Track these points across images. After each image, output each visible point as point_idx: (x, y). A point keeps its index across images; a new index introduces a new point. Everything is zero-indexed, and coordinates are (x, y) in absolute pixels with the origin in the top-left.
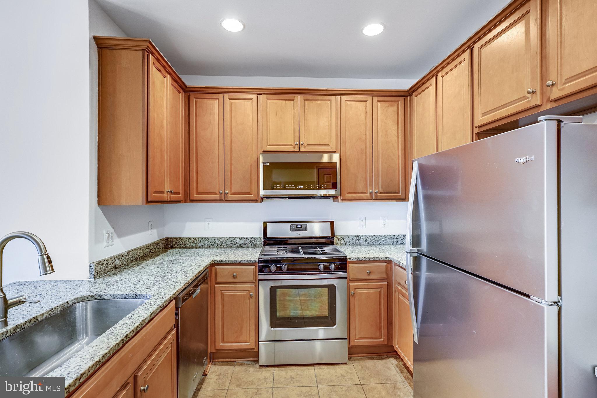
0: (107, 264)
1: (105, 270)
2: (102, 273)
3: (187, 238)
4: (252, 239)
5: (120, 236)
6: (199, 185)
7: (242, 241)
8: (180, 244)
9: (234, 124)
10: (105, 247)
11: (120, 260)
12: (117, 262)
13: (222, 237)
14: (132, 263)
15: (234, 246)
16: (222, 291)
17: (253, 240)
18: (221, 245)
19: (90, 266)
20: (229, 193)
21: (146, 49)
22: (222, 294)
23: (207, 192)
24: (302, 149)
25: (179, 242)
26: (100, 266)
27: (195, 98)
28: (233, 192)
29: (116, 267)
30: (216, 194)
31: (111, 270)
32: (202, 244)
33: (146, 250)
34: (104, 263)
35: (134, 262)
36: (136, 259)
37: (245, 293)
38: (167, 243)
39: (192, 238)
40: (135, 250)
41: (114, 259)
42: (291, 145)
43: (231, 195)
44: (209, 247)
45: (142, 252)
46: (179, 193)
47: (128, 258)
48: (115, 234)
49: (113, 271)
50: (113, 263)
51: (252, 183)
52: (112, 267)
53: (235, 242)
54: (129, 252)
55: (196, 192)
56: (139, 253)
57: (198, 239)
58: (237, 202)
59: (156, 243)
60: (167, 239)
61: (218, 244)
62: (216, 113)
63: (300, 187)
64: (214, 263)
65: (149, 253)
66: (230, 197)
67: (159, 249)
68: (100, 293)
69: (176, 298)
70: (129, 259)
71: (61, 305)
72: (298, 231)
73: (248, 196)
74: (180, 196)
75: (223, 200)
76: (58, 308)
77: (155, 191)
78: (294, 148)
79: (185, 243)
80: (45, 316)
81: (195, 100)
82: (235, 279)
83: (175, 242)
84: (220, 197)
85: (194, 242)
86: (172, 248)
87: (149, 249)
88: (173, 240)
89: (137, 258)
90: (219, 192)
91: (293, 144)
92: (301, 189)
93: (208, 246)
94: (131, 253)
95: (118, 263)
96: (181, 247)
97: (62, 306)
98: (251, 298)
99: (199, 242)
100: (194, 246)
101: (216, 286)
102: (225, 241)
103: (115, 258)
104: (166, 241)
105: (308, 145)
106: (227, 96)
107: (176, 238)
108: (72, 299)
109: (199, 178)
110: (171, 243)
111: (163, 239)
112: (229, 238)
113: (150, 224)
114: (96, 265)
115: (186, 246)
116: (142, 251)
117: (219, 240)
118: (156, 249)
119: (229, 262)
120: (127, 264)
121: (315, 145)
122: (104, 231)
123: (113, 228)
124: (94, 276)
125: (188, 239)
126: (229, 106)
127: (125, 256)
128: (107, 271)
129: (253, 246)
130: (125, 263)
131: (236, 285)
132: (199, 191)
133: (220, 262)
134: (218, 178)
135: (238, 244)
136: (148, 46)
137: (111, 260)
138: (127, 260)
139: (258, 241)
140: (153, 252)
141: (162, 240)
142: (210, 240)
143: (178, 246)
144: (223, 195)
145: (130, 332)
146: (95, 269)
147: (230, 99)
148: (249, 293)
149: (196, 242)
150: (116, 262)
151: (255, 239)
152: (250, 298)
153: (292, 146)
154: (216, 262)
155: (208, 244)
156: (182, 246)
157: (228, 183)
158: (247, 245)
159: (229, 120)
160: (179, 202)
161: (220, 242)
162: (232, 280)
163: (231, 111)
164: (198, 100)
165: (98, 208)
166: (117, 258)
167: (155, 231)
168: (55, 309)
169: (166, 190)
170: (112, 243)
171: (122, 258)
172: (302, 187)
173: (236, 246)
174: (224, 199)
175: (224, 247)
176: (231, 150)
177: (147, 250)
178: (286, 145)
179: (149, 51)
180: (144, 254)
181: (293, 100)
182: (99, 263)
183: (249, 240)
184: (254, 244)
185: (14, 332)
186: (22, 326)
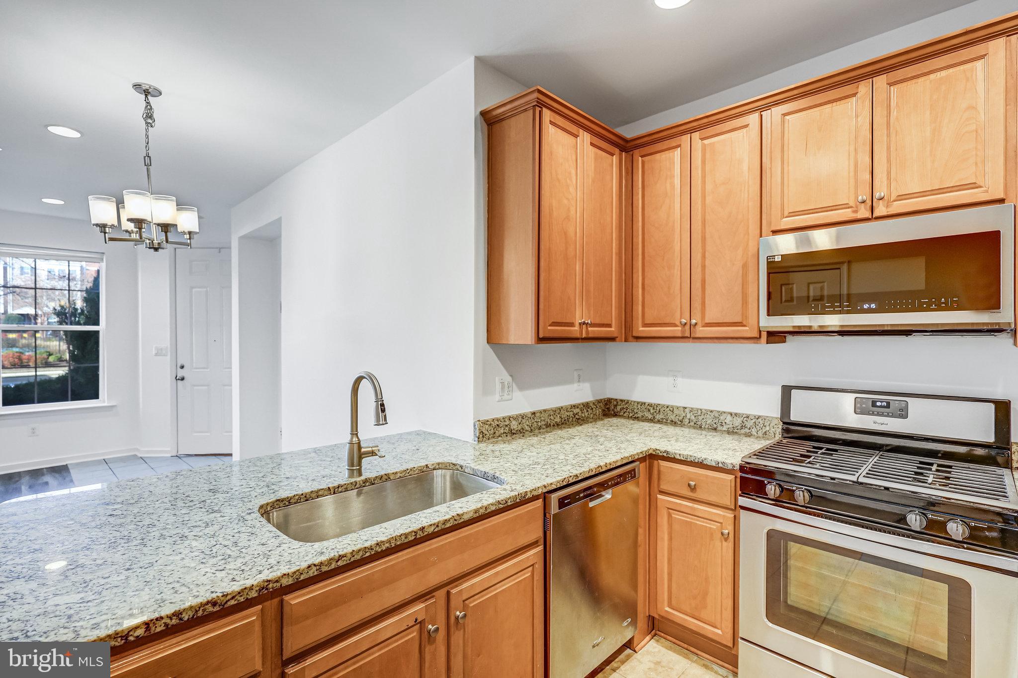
0: (498, 425)
1: (495, 433)
2: (490, 437)
3: (638, 403)
4: (760, 420)
5: (522, 388)
6: (646, 309)
7: (738, 422)
8: (628, 411)
9: (709, 187)
10: (499, 401)
11: (520, 424)
12: (514, 425)
13: (698, 407)
14: (539, 429)
15: (720, 428)
16: (668, 508)
17: (761, 422)
18: (695, 424)
19: (475, 426)
20: (700, 324)
21: (535, 103)
22: (670, 515)
23: (660, 322)
24: (880, 210)
25: (627, 407)
26: (487, 426)
27: (642, 157)
28: (707, 321)
29: (513, 432)
30: (676, 326)
31: (505, 435)
32: (663, 417)
33: (565, 415)
34: (492, 423)
35: (544, 429)
36: (548, 426)
37: (714, 526)
38: (608, 406)
39: (647, 404)
40: (545, 411)
41: (509, 419)
42: (848, 206)
43: (703, 327)
44: (674, 423)
45: (558, 416)
46: (609, 326)
47: (533, 421)
48: (514, 385)
49: (507, 436)
50: (507, 426)
51: (746, 303)
52: (505, 431)
53: (723, 422)
54: (534, 413)
55: (642, 323)
56: (552, 417)
57: (655, 407)
58: (715, 341)
59: (586, 405)
60: (609, 401)
61: (689, 419)
62: (676, 174)
63: (866, 306)
64: (654, 453)
65: (571, 419)
66: (701, 331)
67: (592, 415)
68: (462, 464)
69: (545, 496)
70: (535, 423)
71: (418, 467)
72: (878, 414)
73: (738, 331)
74: (613, 329)
75: (687, 337)
76: (415, 469)
77: (553, 322)
78: (856, 212)
79: (635, 410)
80: (399, 475)
81: (642, 160)
82: (692, 492)
83: (621, 407)
84: (683, 332)
85: (649, 410)
86: (615, 415)
87: (572, 413)
88: (617, 402)
89: (550, 424)
90: (681, 322)
91: (852, 203)
92: (870, 311)
93: (672, 421)
94: (538, 415)
95: (515, 427)
96: (628, 417)
97: (420, 468)
98: (726, 540)
99: (657, 412)
100: (650, 418)
101: (659, 496)
102: (702, 417)
103: (511, 419)
104: (606, 404)
105: (900, 197)
106: (696, 136)
107: (622, 401)
108: (434, 462)
109: (647, 297)
110: (614, 408)
111: (601, 400)
112: (711, 411)
113: (576, 374)
114: (481, 424)
115: (636, 415)
116: (559, 414)
117: (692, 413)
118: (586, 414)
119: (682, 456)
120: (531, 430)
121: (923, 194)
122: (497, 379)
123: (510, 376)
124: (478, 438)
125: (640, 404)
126: (700, 154)
127: (527, 418)
128: (497, 434)
129: (760, 434)
130: (527, 428)
131: (696, 506)
132: (647, 322)
133: (665, 454)
134: (679, 295)
135: (728, 426)
136: (538, 98)
137: (505, 421)
138: (531, 425)
139: (772, 425)
140: (579, 419)
141: (599, 401)
142: (676, 411)
143: (625, 415)
144: (687, 327)
145: (431, 525)
146: (480, 429)
147: (702, 139)
148: (722, 529)
149: (652, 411)
150: (512, 425)
151: (766, 421)
152: (723, 541)
153: (851, 207)
154: (659, 452)
155: (673, 417)
156: (631, 415)
157: (697, 305)
158: (747, 430)
159: (700, 181)
160: (612, 339)
161: (693, 417)
162: (686, 492)
163: (704, 162)
164: (646, 159)
165: (488, 346)
166: (514, 419)
167: (586, 386)
168: (411, 470)
169: (578, 321)
170: (509, 397)
171: (522, 421)
172: (873, 306)
173: (725, 428)
174: (689, 336)
175: (701, 427)
176: (704, 239)
177: (568, 414)
178: (834, 208)
179: (541, 104)
180: (563, 420)
181: (855, 95)
182: (485, 423)
183: (753, 421)
184: (764, 431)
185: (364, 485)
186: (373, 480)
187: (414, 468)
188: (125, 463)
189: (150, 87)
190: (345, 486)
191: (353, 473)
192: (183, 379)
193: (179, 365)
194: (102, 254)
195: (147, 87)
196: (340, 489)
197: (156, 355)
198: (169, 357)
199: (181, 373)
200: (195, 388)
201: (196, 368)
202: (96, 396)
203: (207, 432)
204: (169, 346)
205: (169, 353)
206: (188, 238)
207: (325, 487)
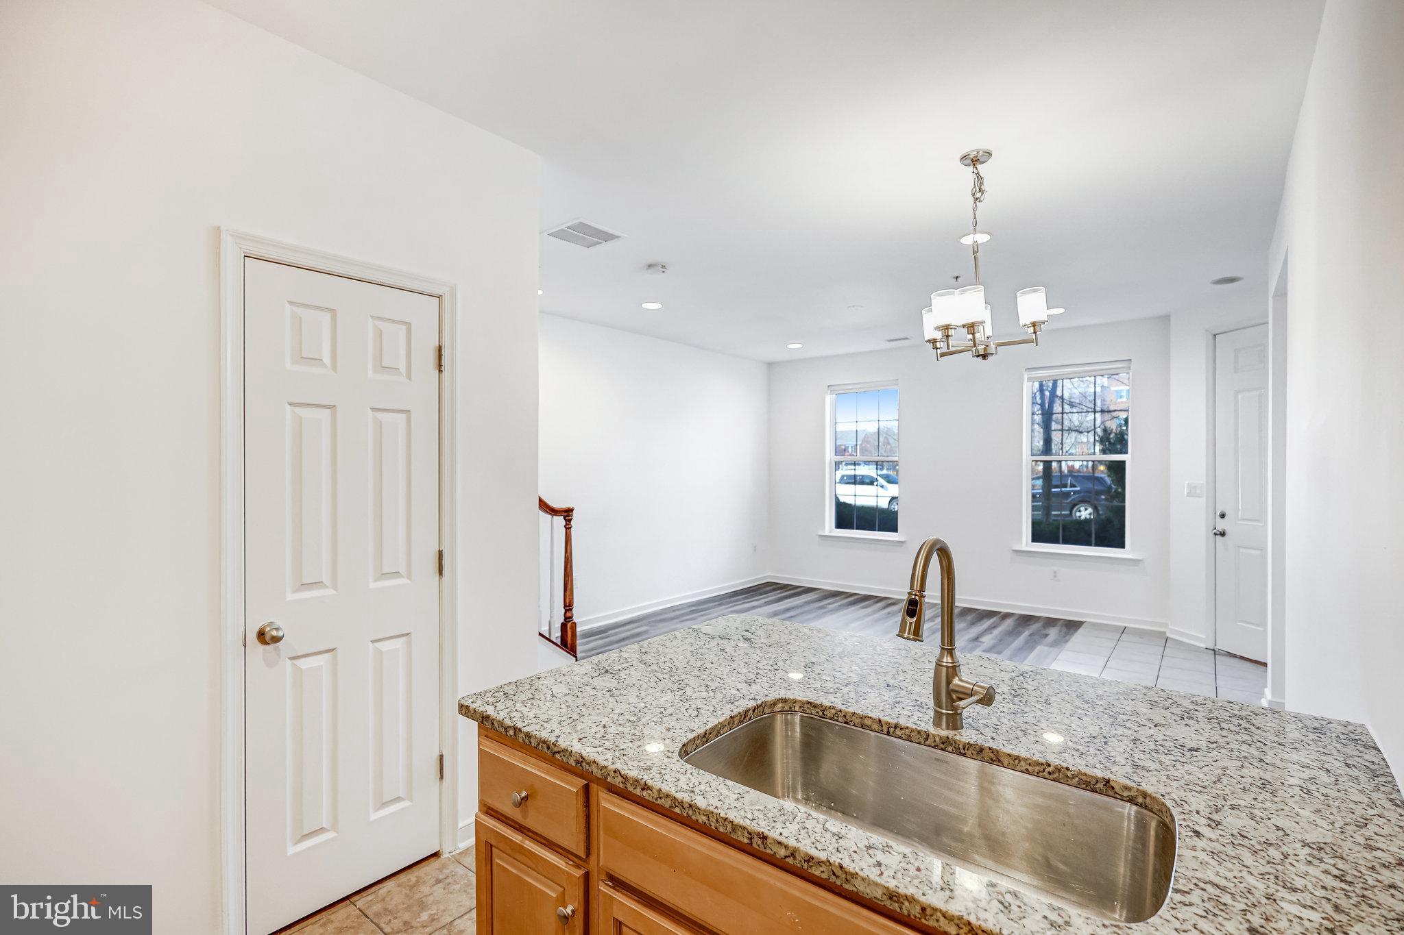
185: (942, 745)
186: (961, 747)
187: (1067, 769)
188: (1142, 638)
189: (978, 152)
190: (907, 732)
191: (941, 720)
192: (1223, 534)
193: (1218, 513)
194: (1129, 362)
195: (974, 154)
196: (898, 732)
197: (1189, 495)
198: (1204, 499)
199: (1221, 525)
200: (1242, 550)
201: (1243, 520)
202: (1122, 545)
203: (1258, 625)
204: (1205, 483)
205: (1205, 495)
206: (1032, 331)
207: (875, 717)
